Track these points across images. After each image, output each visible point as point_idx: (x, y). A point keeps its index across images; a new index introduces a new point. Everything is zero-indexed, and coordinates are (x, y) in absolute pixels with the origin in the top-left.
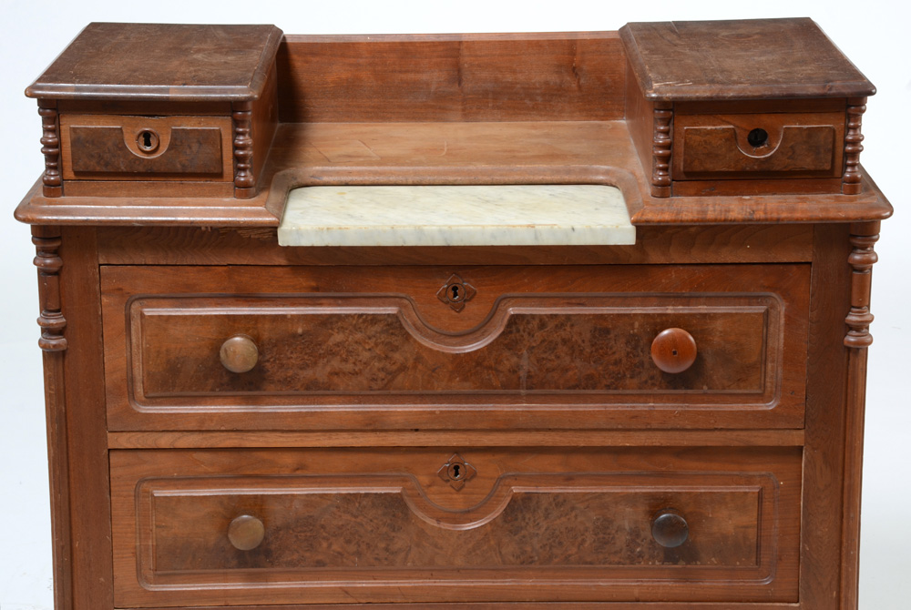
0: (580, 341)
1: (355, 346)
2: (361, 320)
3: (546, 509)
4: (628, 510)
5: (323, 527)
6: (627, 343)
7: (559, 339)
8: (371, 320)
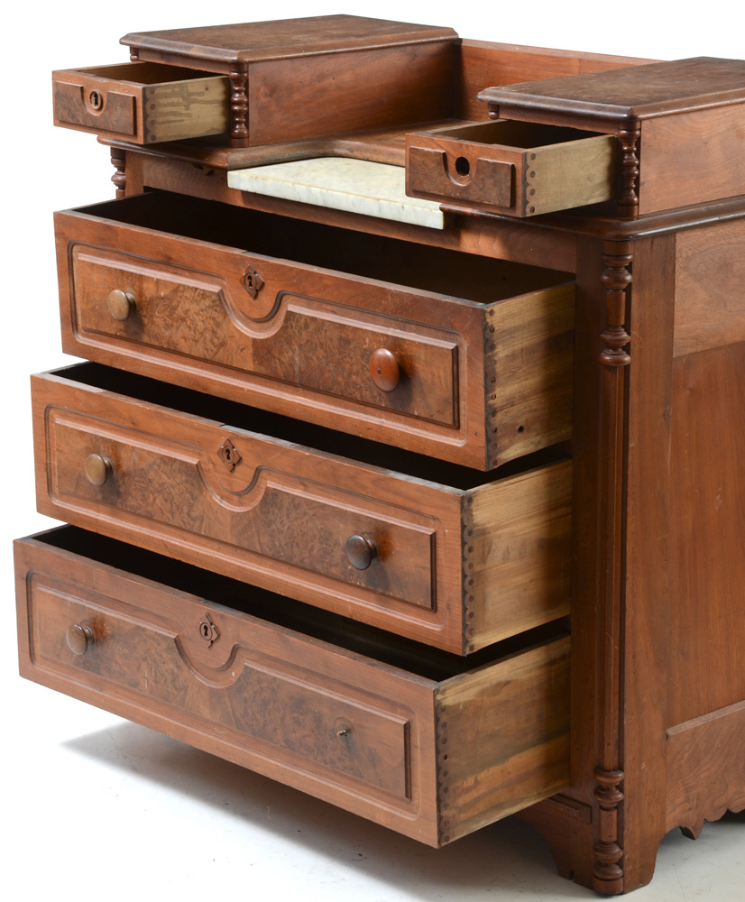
0: (331, 347)
1: (195, 316)
2: (197, 293)
3: (288, 509)
4: (341, 525)
5: (150, 481)
6: (362, 356)
7: (318, 341)
8: (203, 295)
